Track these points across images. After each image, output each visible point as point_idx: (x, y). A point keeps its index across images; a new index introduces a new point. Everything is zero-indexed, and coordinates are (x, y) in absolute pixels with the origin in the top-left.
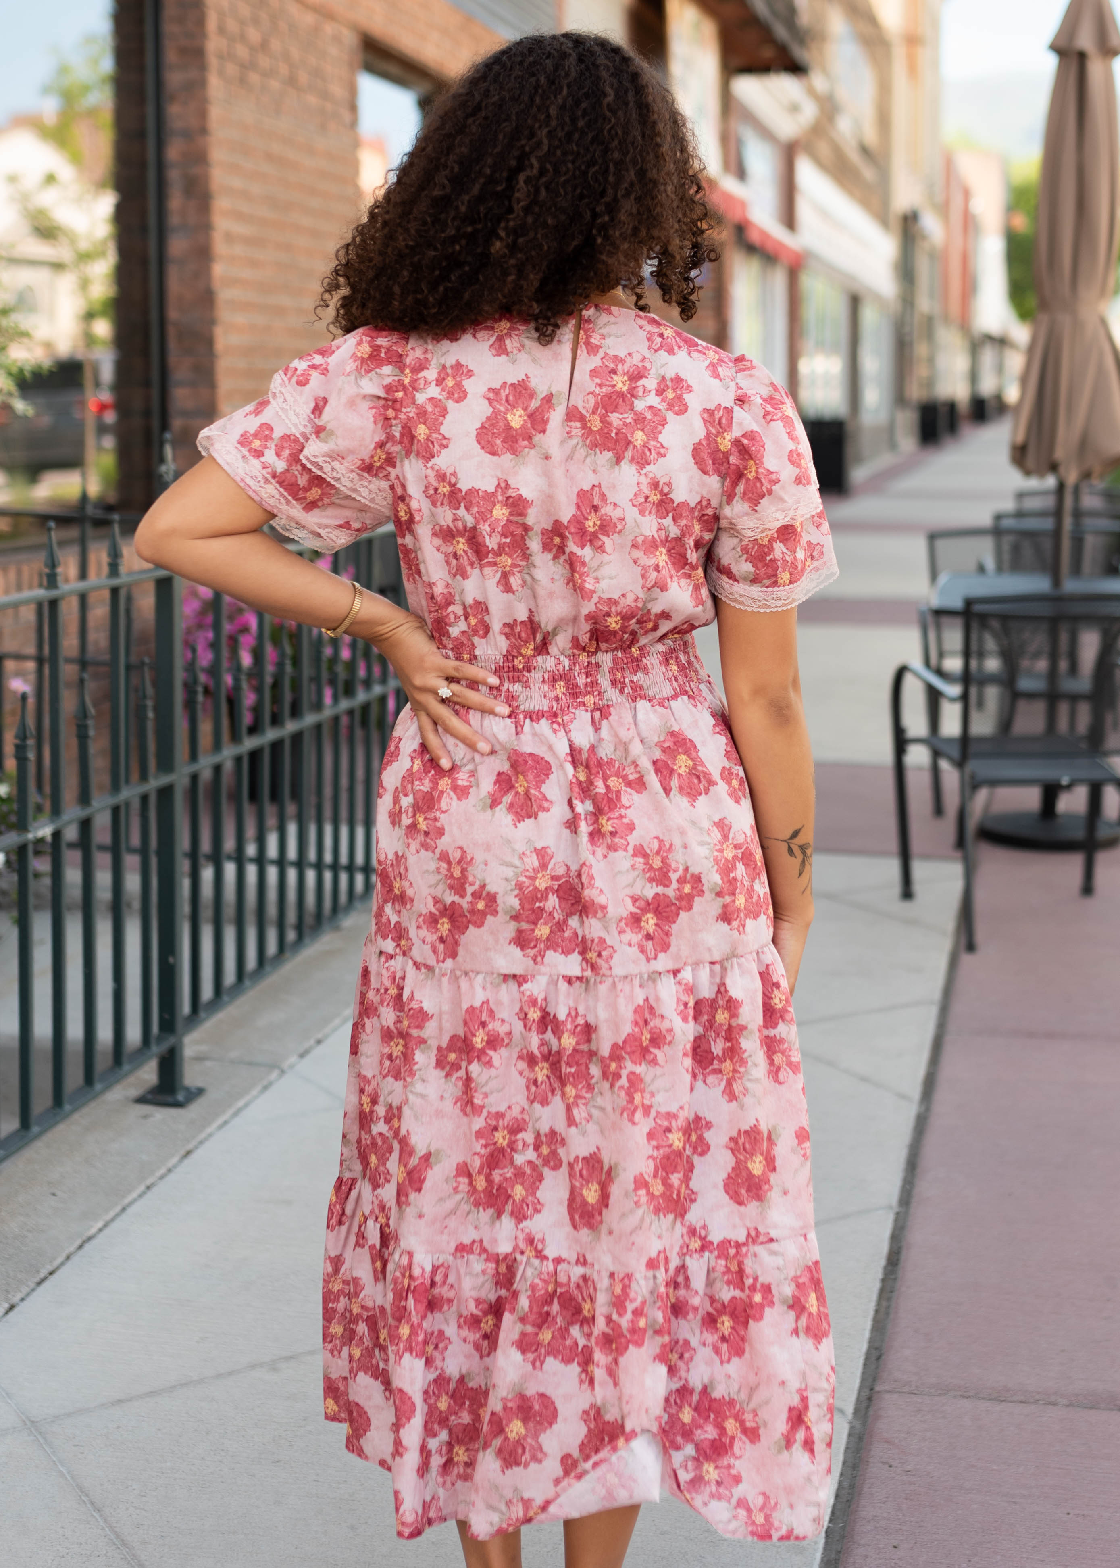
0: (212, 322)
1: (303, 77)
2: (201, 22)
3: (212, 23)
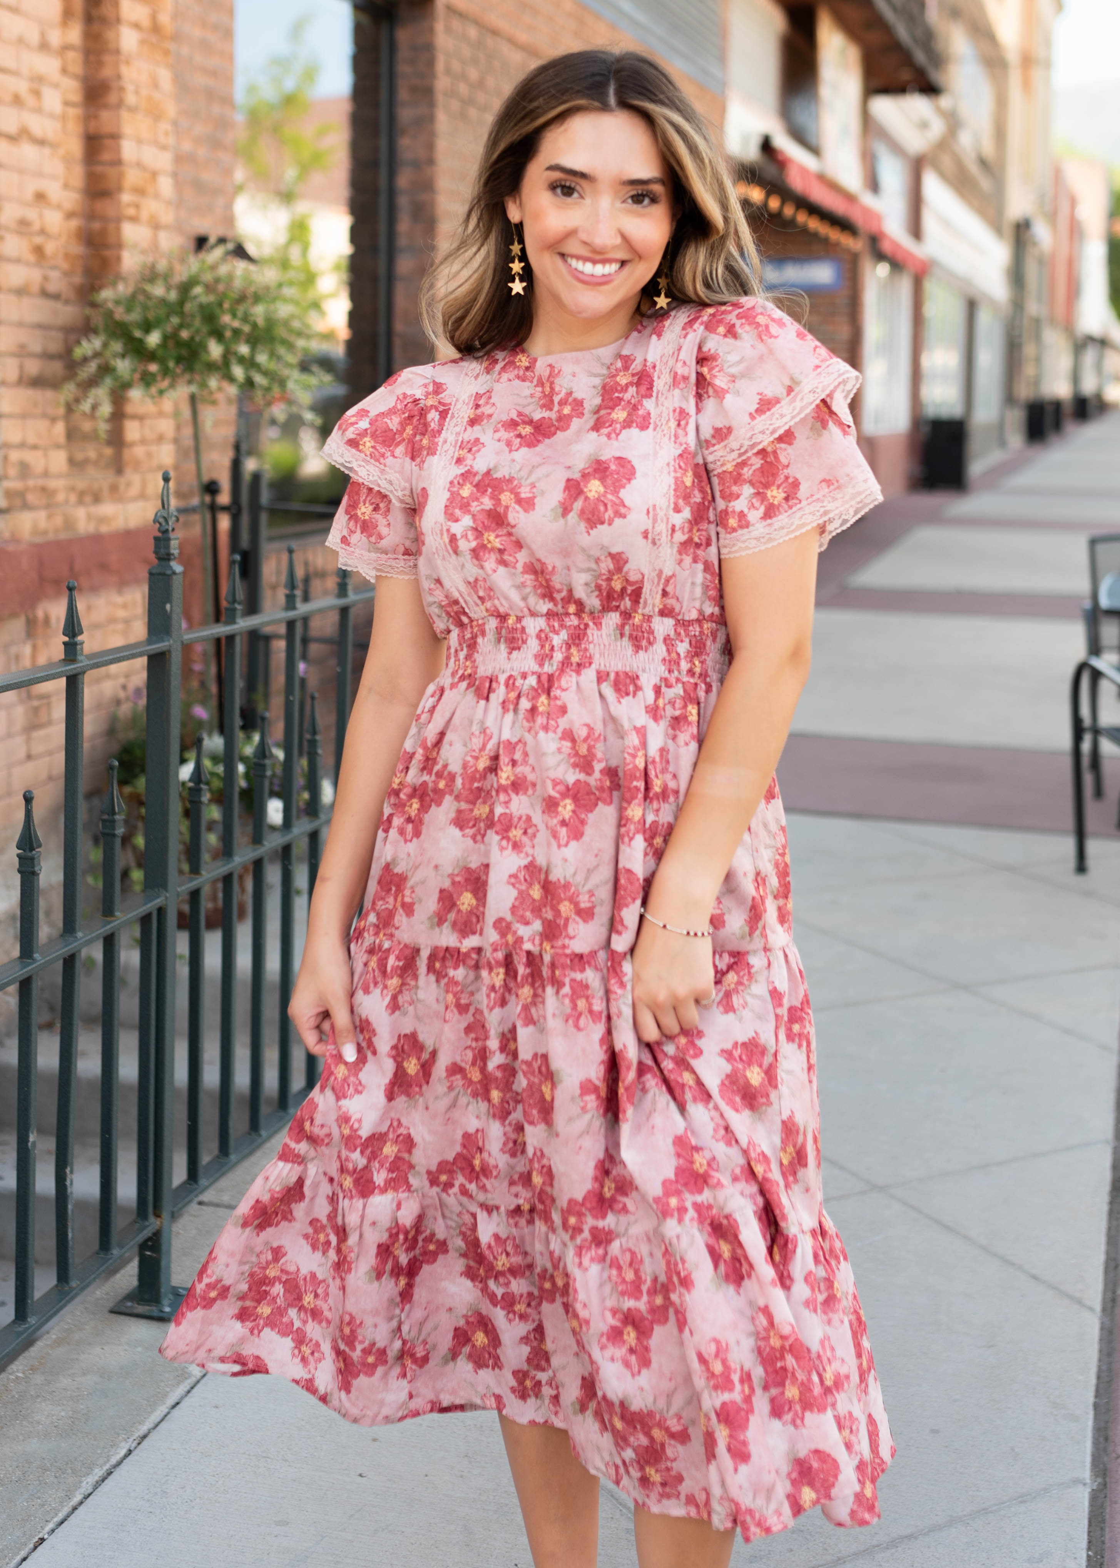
2: (431, 63)
3: (440, 65)
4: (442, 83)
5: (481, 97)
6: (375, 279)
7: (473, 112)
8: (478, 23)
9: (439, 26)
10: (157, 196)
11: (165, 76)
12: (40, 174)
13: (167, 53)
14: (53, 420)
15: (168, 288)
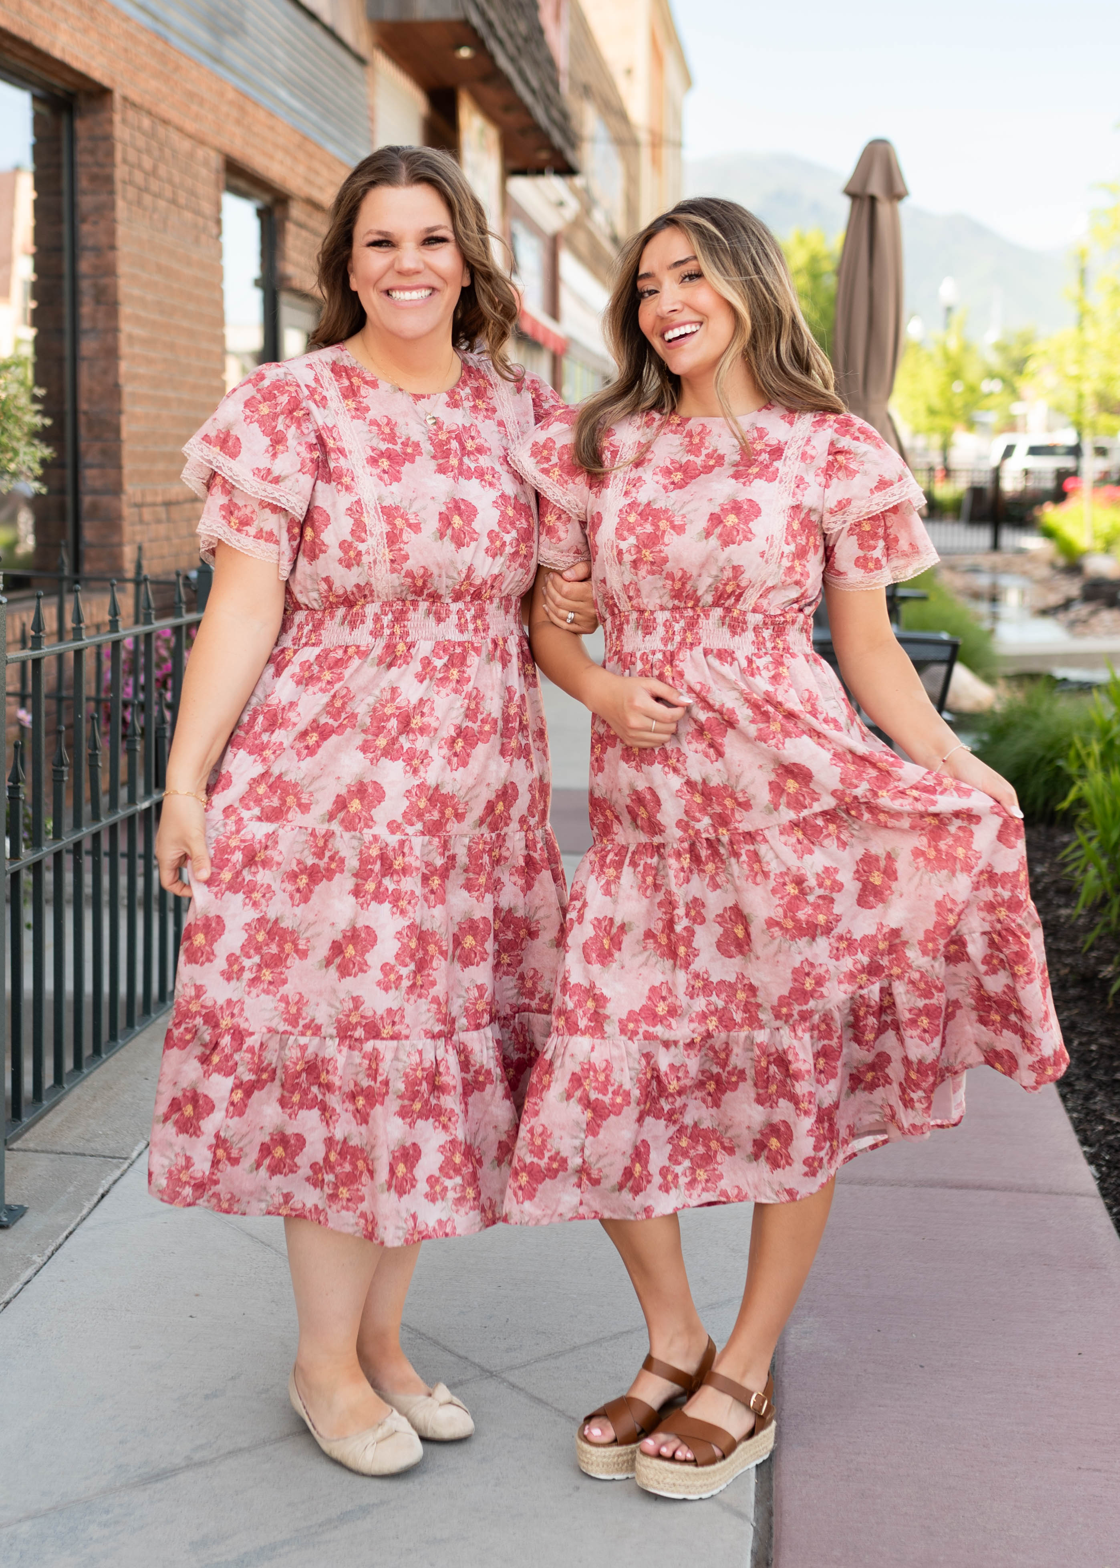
0: (118, 412)
1: (182, 197)
2: (110, 153)
3: (118, 156)
4: (120, 172)
5: (154, 185)
6: (60, 360)
7: (147, 199)
8: (149, 113)
9: (117, 118)
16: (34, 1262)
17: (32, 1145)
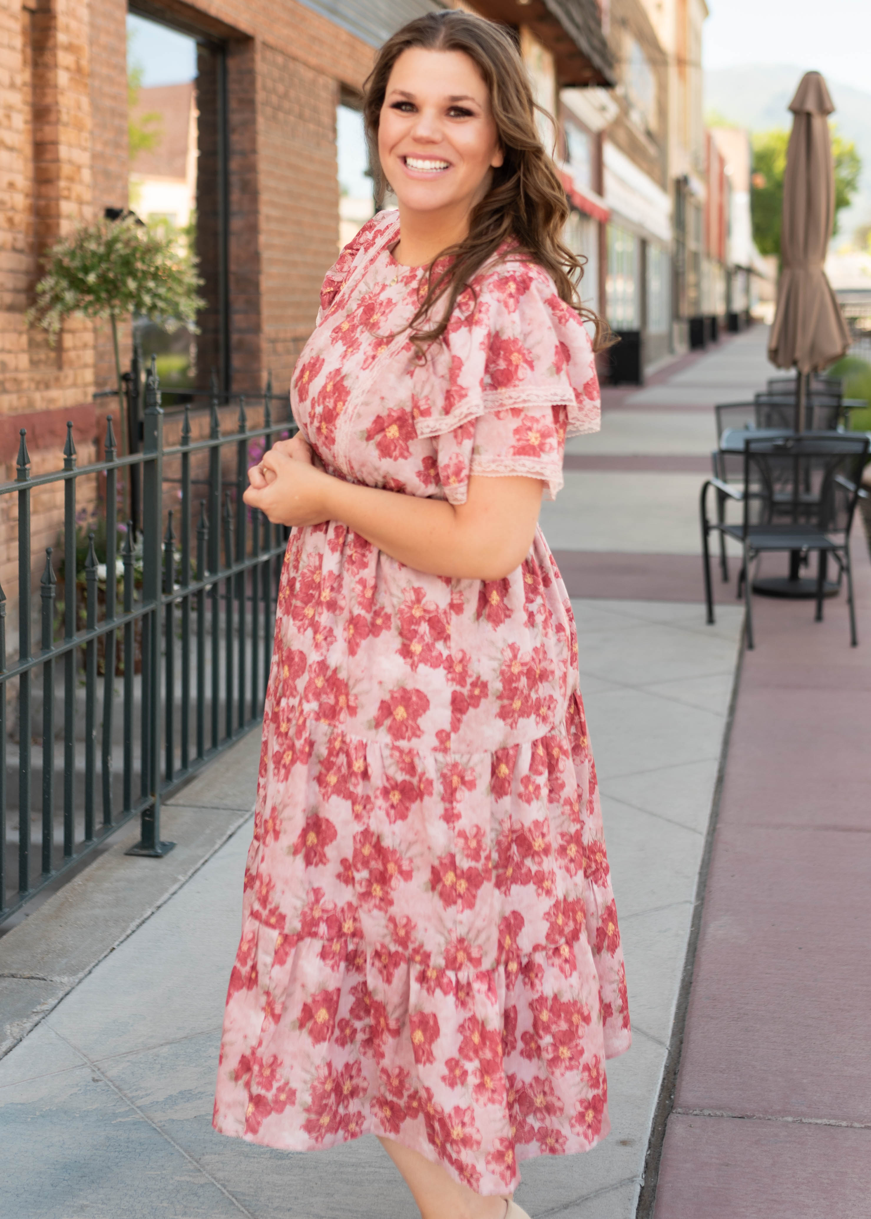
0: (258, 272)
1: (307, 113)
2: (253, 82)
3: (259, 84)
4: (260, 96)
5: (286, 105)
6: (215, 234)
7: (281, 115)
8: (282, 53)
9: (258, 57)
10: (81, 182)
11: (85, 101)
12: (10, 170)
13: (86, 85)
14: (20, 333)
15: (99, 244)
16: (179, 880)
17: (181, 802)
